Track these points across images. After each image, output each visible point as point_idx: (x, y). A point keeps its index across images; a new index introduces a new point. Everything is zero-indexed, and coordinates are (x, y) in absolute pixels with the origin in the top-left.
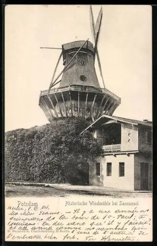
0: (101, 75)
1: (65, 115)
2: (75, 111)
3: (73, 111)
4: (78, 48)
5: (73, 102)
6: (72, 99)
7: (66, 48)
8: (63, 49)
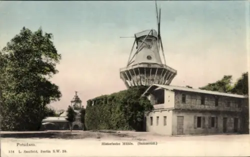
0: (164, 55)
1: (136, 85)
2: (144, 81)
3: (142, 82)
4: (146, 36)
5: (141, 75)
6: (141, 73)
7: (138, 37)
8: (135, 37)
